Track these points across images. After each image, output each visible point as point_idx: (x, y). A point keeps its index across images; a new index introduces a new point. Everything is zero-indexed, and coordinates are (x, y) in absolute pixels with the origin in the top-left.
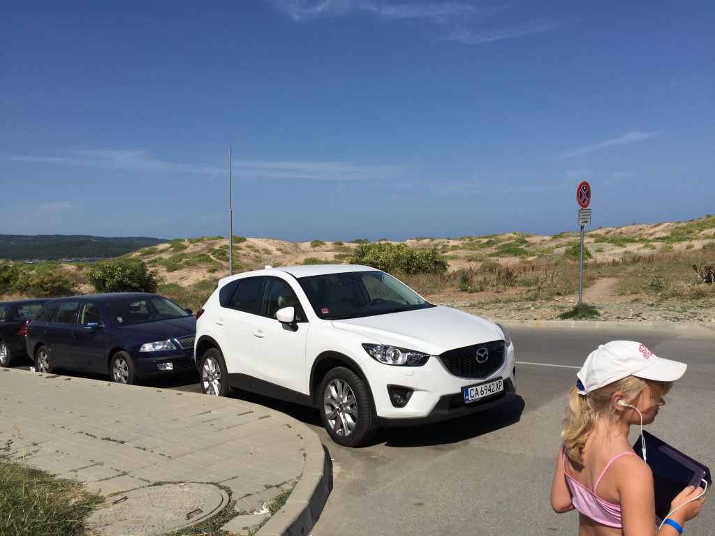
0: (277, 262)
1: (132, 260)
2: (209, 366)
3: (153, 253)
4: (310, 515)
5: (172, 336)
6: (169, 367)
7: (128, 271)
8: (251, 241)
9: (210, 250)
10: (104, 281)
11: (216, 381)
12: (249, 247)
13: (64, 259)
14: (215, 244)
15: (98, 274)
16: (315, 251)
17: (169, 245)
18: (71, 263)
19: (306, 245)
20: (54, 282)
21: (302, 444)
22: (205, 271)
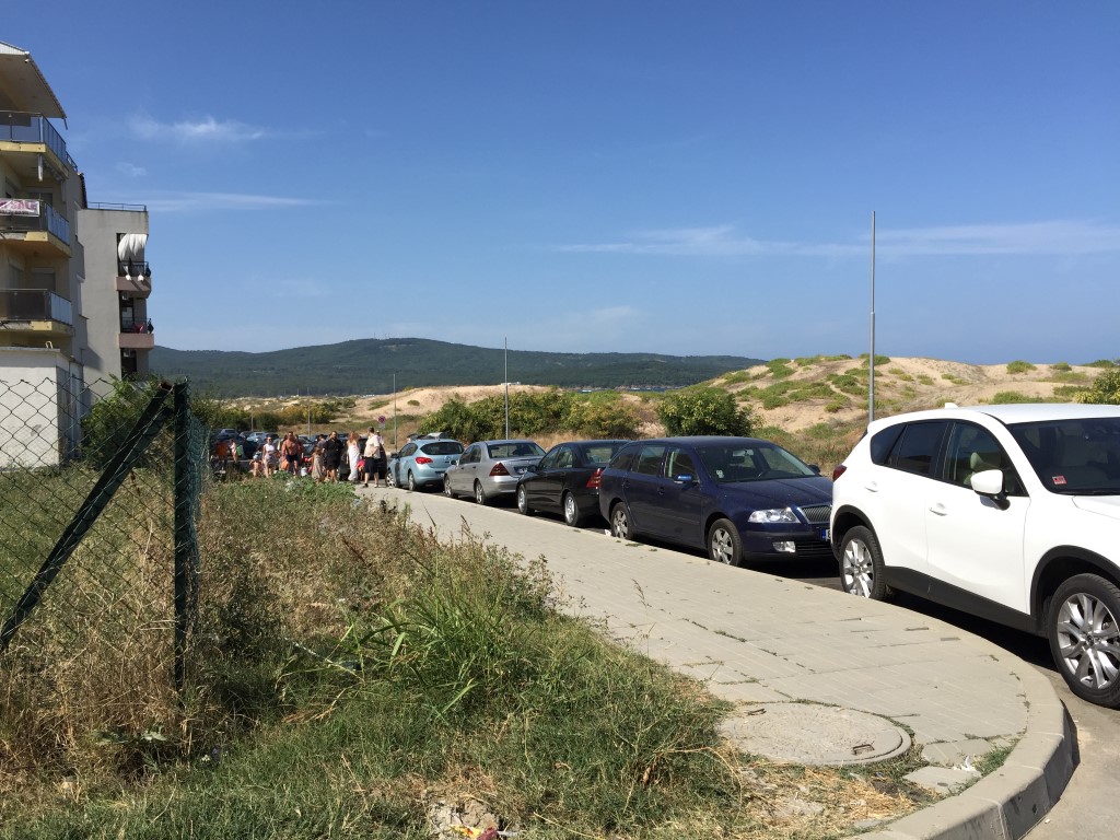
0: (944, 397)
1: (714, 390)
2: (854, 553)
3: (744, 380)
4: (1045, 792)
5: (794, 503)
6: (790, 548)
7: (711, 407)
8: (898, 362)
9: (830, 377)
10: (679, 420)
11: (867, 578)
12: (895, 372)
13: (622, 387)
14: (838, 367)
15: (672, 409)
16: (1015, 380)
17: (767, 369)
18: (633, 393)
19: (999, 370)
20: (614, 419)
21: (1021, 687)
22: (822, 409)
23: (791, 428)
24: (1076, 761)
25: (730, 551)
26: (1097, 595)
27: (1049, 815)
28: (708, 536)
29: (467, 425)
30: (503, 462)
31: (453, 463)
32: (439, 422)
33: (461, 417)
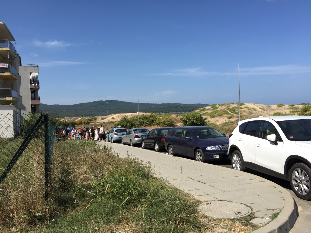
0: (260, 114)
1: (196, 113)
2: (235, 158)
3: (204, 110)
4: (289, 224)
5: (218, 144)
6: (218, 157)
7: (195, 118)
8: (247, 105)
9: (228, 109)
10: (187, 122)
11: (239, 165)
12: (246, 107)
13: (171, 113)
14: (230, 106)
15: (185, 119)
16: (279, 109)
17: (211, 107)
18: (174, 114)
19: (275, 106)
20: (168, 122)
21: (282, 195)
22: (226, 118)
23: (218, 123)
24: (298, 216)
25: (201, 158)
26: (302, 169)
27: (290, 231)
28: (195, 154)
29: (128, 124)
30: (138, 134)
31: (124, 135)
32: (120, 123)
33: (126, 122)
